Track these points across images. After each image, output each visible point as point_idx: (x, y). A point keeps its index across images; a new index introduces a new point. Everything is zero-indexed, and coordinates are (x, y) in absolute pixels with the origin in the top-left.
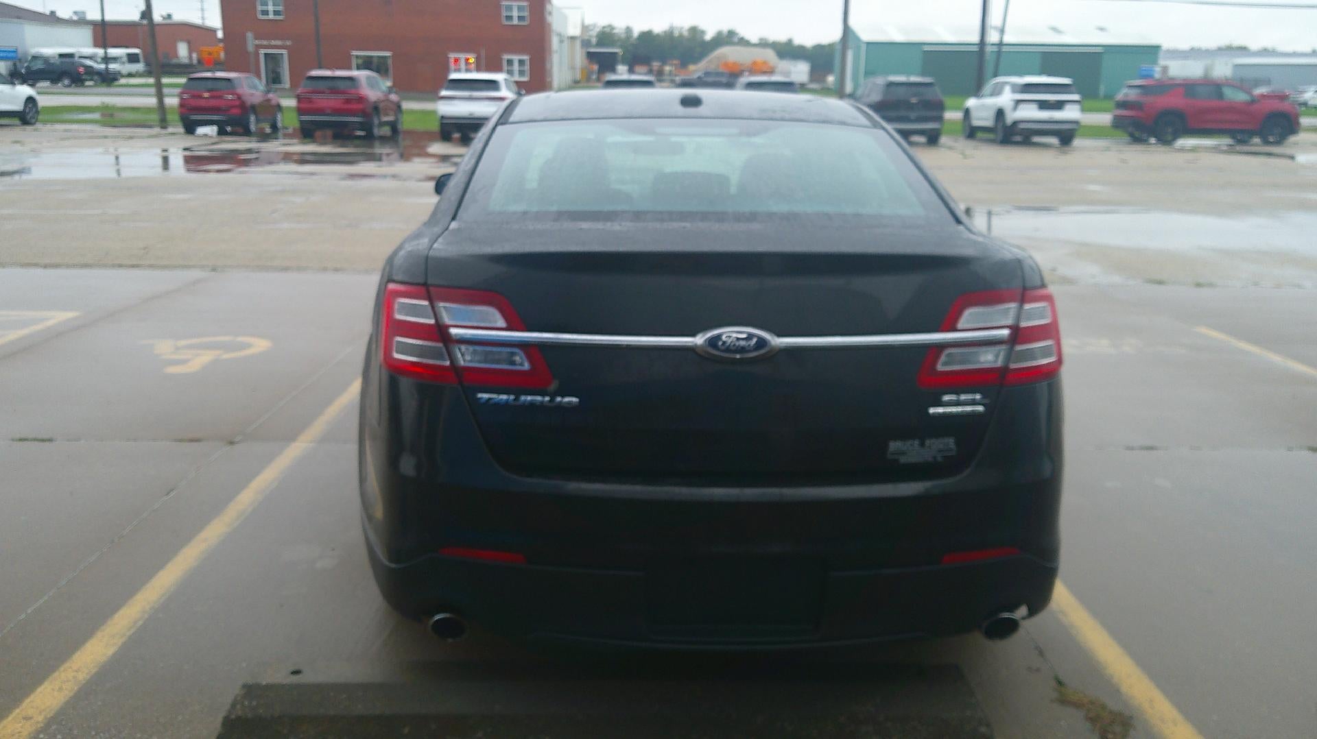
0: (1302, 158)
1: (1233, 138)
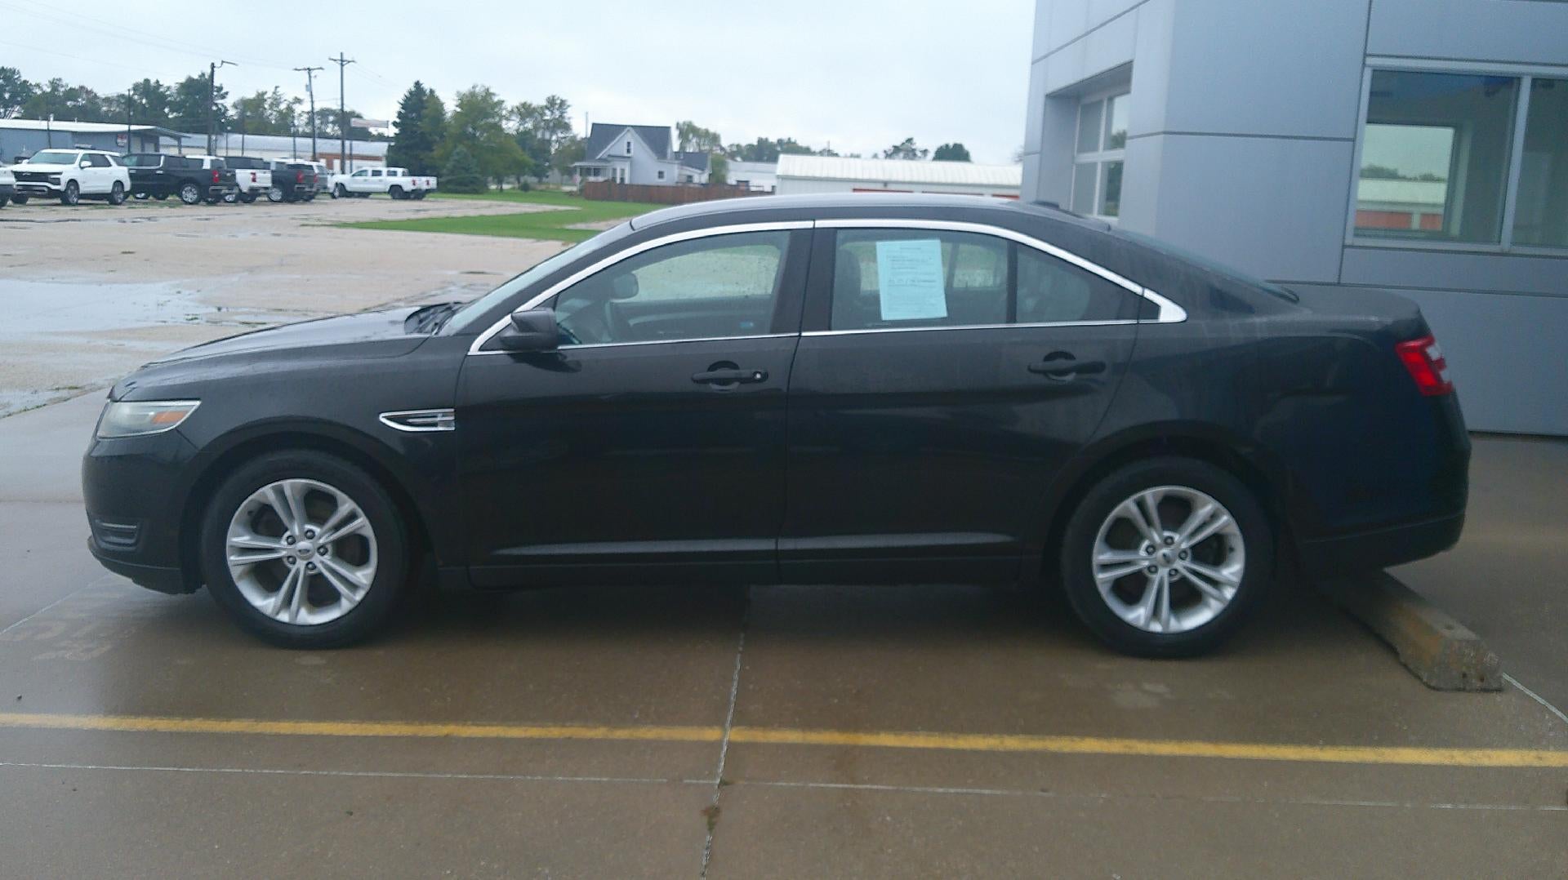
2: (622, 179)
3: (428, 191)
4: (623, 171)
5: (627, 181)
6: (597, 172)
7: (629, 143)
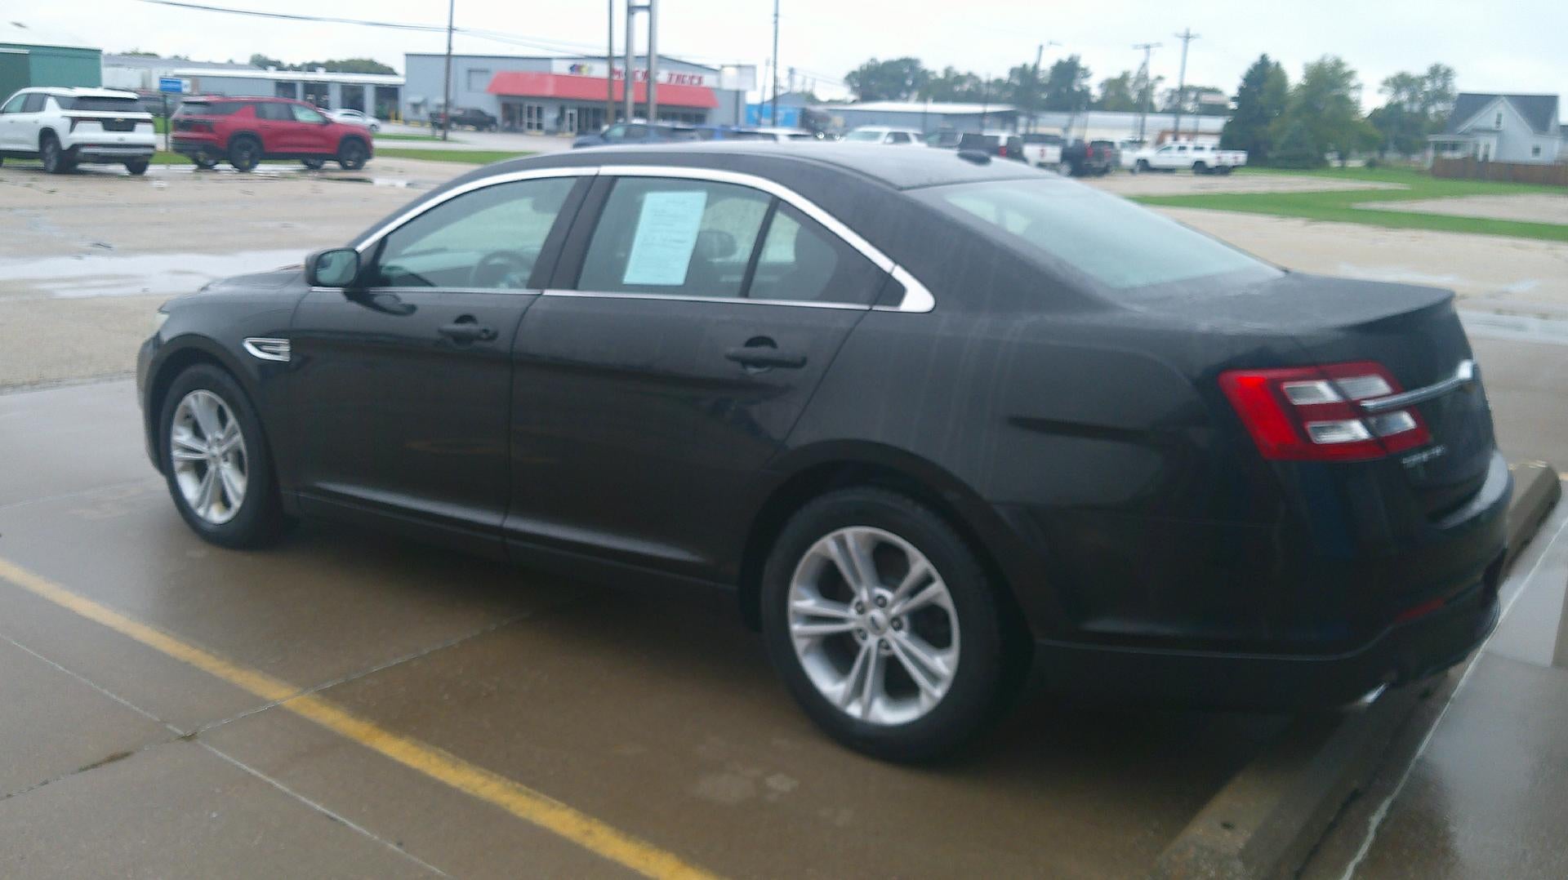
0: (379, 181)
1: (305, 163)
2: (1486, 156)
3: (1234, 168)
4: (1487, 147)
5: (1492, 158)
6: (1454, 147)
7: (1499, 116)
